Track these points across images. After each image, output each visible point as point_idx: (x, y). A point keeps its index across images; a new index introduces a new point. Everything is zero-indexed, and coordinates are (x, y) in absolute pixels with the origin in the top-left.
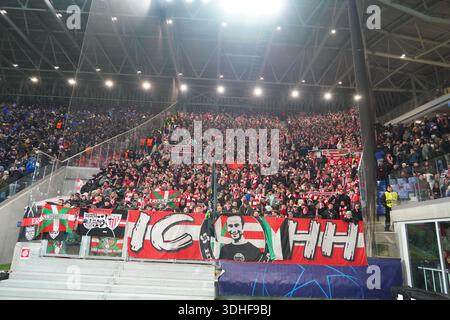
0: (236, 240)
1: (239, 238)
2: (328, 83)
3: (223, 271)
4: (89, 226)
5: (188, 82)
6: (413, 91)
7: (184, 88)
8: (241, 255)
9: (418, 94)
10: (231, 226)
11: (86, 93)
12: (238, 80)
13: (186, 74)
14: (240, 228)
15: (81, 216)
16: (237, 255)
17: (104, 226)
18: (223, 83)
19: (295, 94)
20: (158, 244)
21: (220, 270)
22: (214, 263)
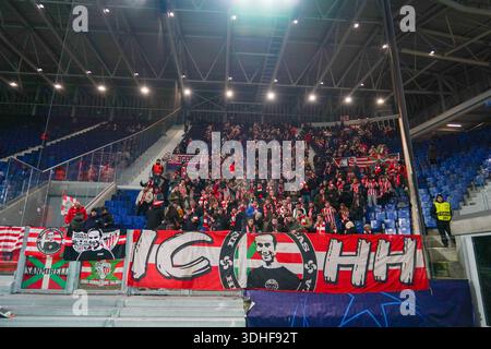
0: (268, 263)
1: (272, 261)
2: (349, 85)
3: (253, 304)
4: (79, 249)
5: (192, 86)
6: (441, 93)
7: (187, 92)
8: (274, 282)
9: (446, 96)
10: (261, 245)
11: (75, 99)
12: (249, 83)
13: (189, 77)
14: (271, 248)
15: (69, 236)
16: (269, 282)
17: (100, 248)
18: (231, 86)
19: (312, 98)
20: (166, 269)
21: (249, 302)
22: (240, 293)
